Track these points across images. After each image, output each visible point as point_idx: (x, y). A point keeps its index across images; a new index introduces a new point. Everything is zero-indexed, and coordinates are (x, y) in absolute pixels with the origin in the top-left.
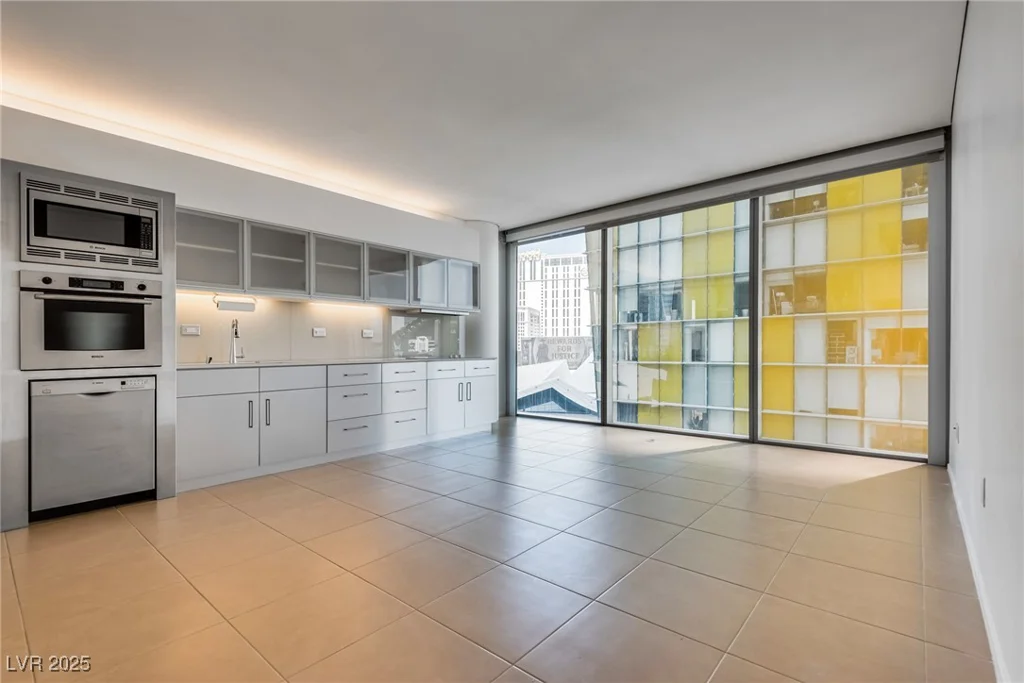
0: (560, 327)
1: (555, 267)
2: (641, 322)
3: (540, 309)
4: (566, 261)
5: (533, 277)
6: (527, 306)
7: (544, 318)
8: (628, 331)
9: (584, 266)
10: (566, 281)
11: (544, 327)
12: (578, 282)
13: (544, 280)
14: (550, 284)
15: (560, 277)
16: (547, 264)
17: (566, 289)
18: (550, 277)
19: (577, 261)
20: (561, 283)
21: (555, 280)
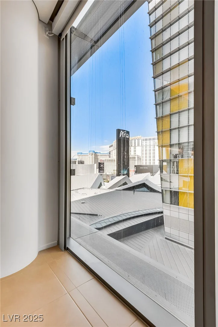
0: (148, 162)
1: (146, 141)
2: (180, 158)
3: (141, 156)
4: (150, 139)
5: (138, 145)
6: (136, 154)
7: (142, 159)
8: (174, 162)
9: (157, 141)
10: (150, 146)
11: (142, 162)
12: (154, 146)
13: (142, 146)
14: (144, 147)
15: (148, 145)
16: (143, 140)
17: (150, 149)
18: (144, 145)
19: (154, 139)
20: (148, 147)
21: (146, 146)
